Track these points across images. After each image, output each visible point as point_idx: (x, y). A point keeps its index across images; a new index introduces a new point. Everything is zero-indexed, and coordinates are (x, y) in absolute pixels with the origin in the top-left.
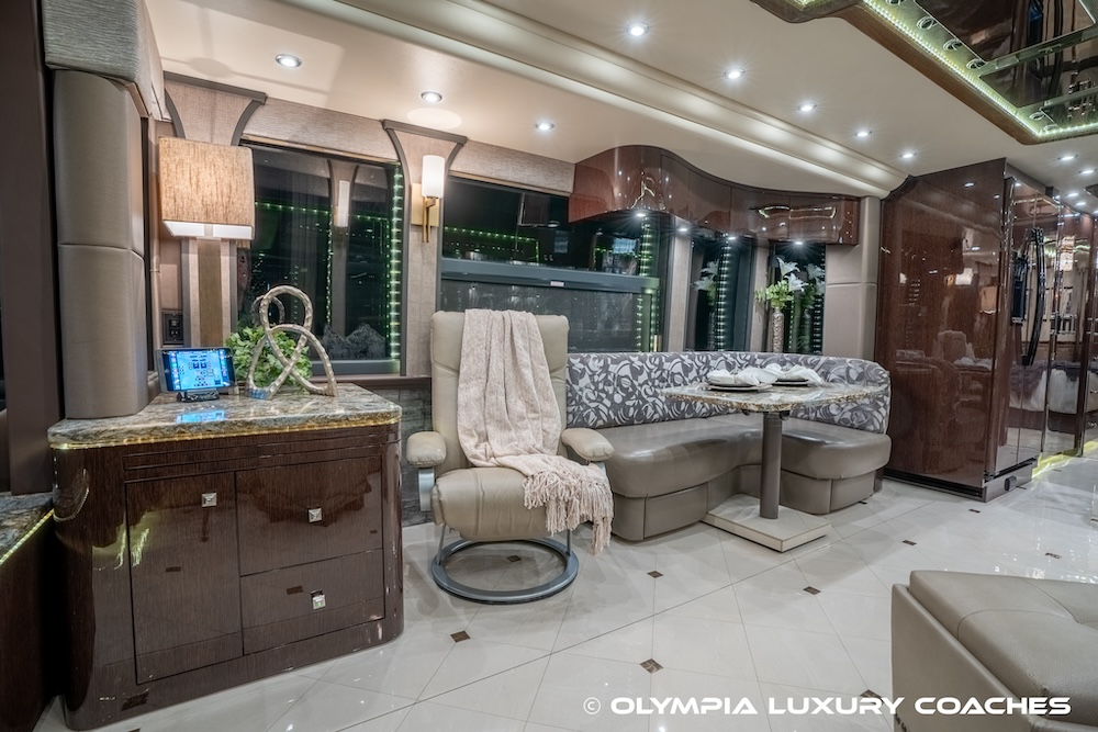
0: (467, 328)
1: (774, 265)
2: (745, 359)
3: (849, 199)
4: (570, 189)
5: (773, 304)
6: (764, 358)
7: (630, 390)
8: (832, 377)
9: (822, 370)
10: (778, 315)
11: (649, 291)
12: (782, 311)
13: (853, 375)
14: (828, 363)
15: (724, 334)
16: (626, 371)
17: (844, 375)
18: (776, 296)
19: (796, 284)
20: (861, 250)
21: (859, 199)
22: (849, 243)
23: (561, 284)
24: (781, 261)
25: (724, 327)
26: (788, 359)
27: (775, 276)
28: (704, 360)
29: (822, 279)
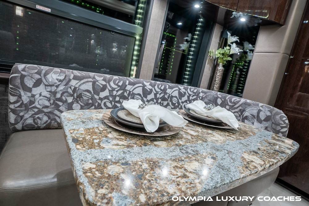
1: (224, 36)
2: (193, 92)
5: (219, 61)
6: (205, 93)
7: (90, 101)
8: (246, 114)
9: (240, 108)
10: (220, 68)
12: (224, 66)
13: (262, 116)
14: (245, 104)
15: (188, 75)
16: (89, 86)
17: (256, 114)
18: (221, 56)
19: (235, 50)
20: (286, 29)
24: (229, 34)
25: (189, 71)
26: (220, 96)
27: (224, 43)
28: (162, 88)
29: (252, 51)
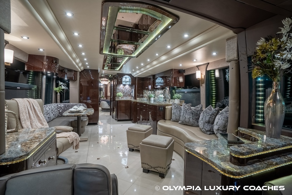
0: (19, 105)
3: (75, 71)
4: (27, 61)
5: (58, 91)
10: (59, 94)
11: (33, 89)
12: (60, 93)
21: (77, 71)
22: (74, 80)
23: (19, 88)
24: (59, 81)
